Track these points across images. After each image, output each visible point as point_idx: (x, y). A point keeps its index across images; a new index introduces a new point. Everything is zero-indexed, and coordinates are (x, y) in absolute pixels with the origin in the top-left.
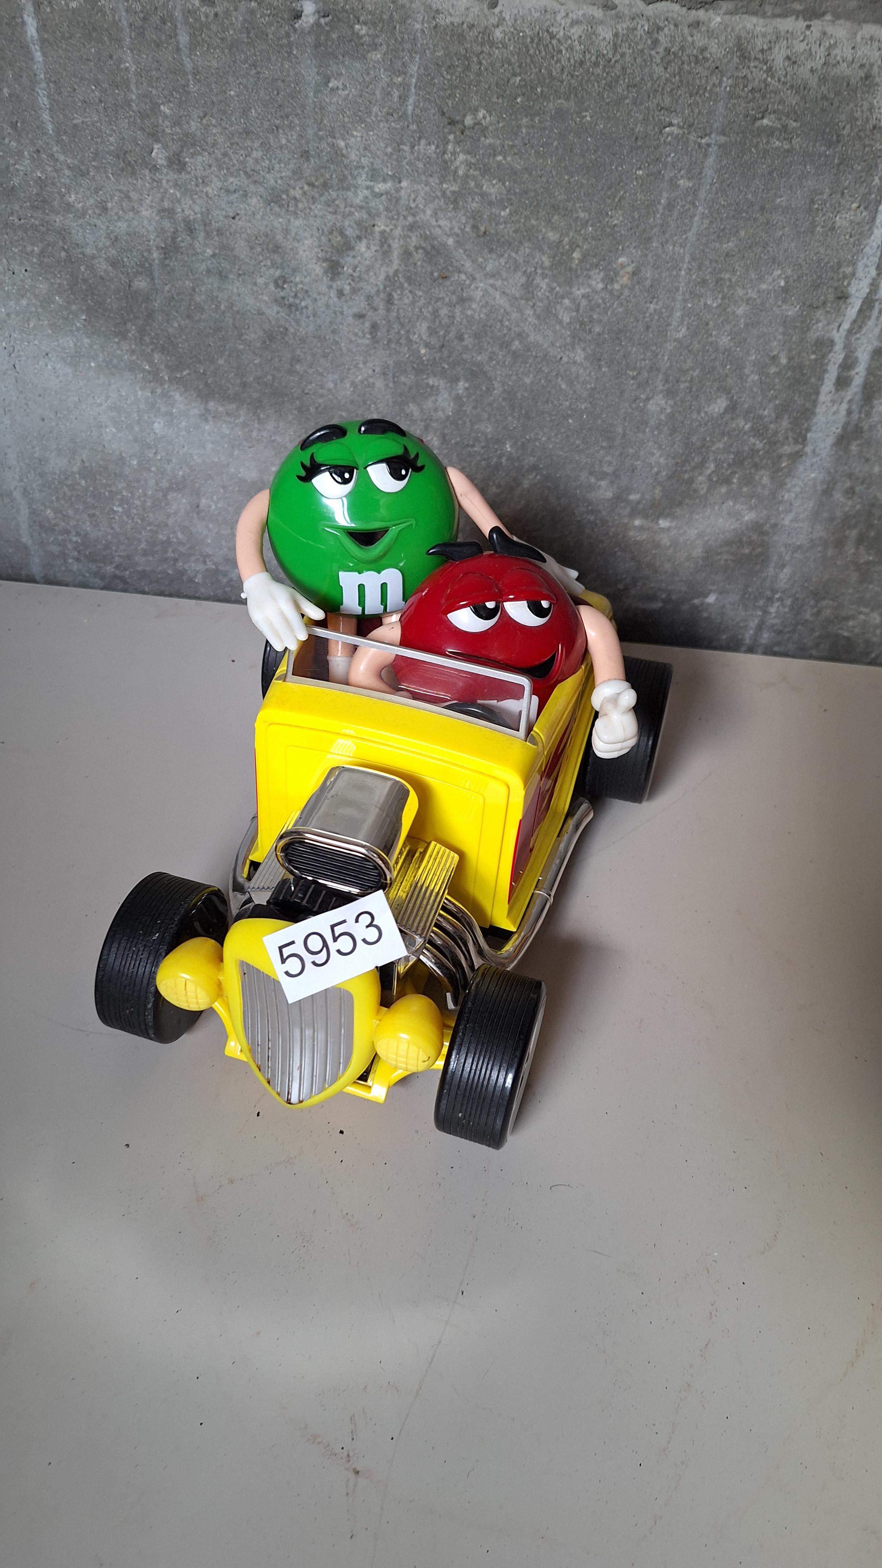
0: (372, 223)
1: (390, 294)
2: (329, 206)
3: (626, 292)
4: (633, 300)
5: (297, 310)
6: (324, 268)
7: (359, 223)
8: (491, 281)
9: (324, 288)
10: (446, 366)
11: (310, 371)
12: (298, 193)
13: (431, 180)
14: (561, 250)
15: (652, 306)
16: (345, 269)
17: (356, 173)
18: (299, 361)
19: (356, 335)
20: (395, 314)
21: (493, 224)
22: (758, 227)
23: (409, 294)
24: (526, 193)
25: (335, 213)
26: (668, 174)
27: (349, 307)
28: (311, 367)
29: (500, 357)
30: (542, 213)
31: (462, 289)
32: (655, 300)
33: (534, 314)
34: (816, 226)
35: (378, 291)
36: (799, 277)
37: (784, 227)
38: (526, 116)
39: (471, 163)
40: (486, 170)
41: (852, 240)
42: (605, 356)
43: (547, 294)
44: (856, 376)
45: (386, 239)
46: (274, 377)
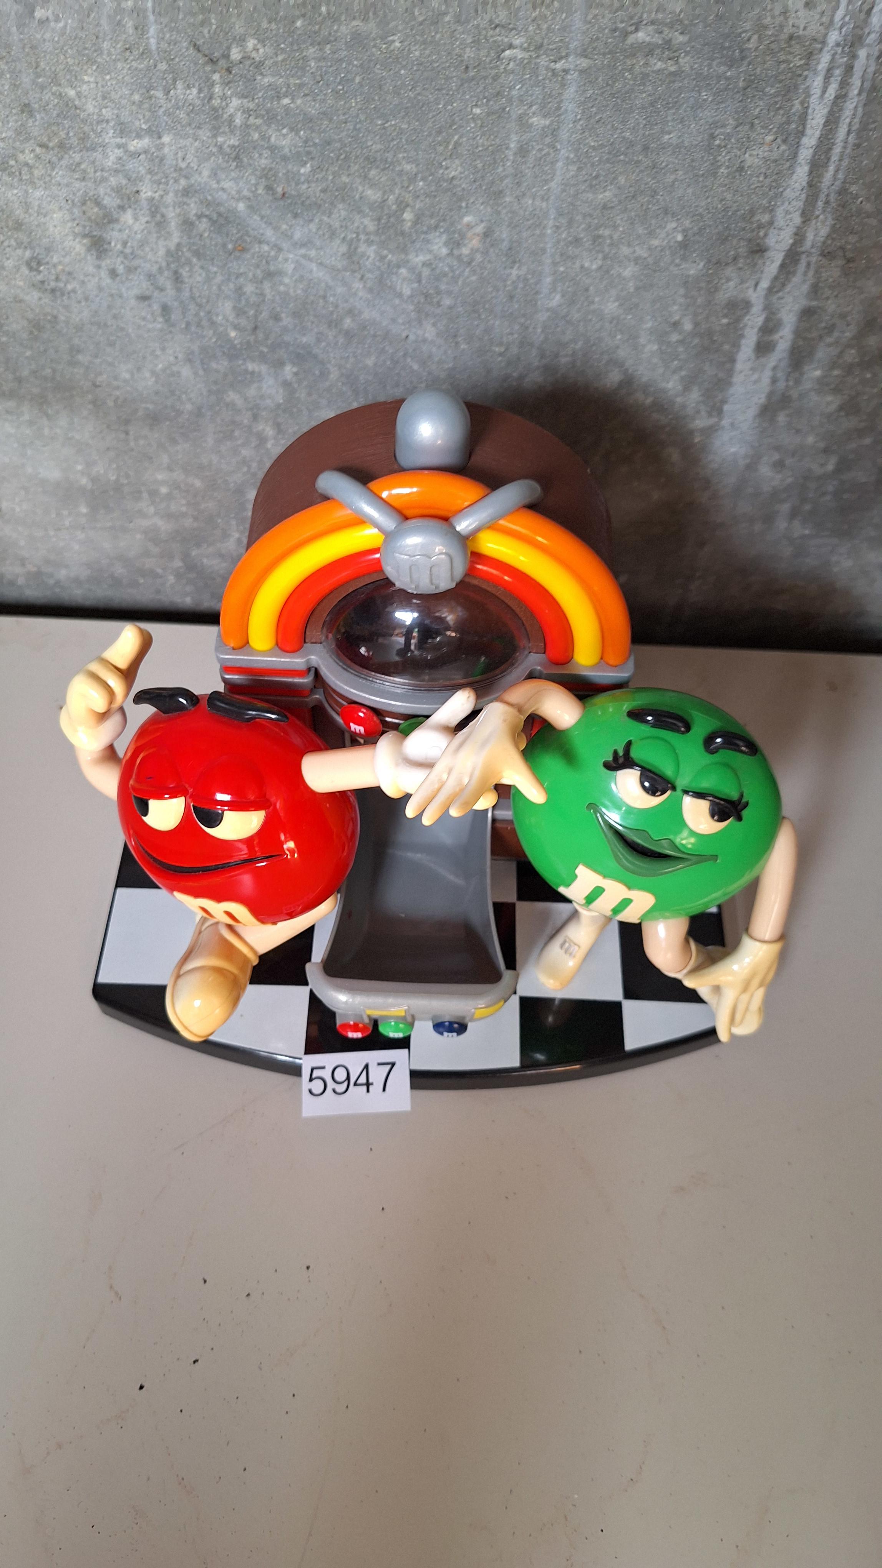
0: (135, 189)
1: (176, 272)
2: (74, 171)
3: (479, 257)
4: (489, 266)
5: (63, 294)
6: (84, 245)
7: (118, 190)
8: (303, 251)
9: (91, 269)
10: (265, 350)
11: (98, 361)
12: (28, 157)
13: (200, 132)
14: (386, 211)
15: (514, 272)
16: (113, 244)
17: (99, 129)
18: (79, 351)
19: (144, 319)
20: (187, 294)
21: (293, 184)
22: (642, 171)
23: (201, 271)
24: (329, 144)
25: (84, 179)
26: (516, 111)
27: (128, 289)
28: (96, 356)
29: (330, 337)
30: (355, 168)
31: (268, 263)
32: (517, 265)
33: (364, 287)
34: (719, 167)
35: (160, 268)
36: (700, 229)
37: (677, 170)
38: (311, 44)
39: (249, 110)
40: (271, 118)
41: (768, 180)
42: (462, 331)
43: (378, 264)
44: (781, 341)
45: (157, 208)
46: (54, 371)
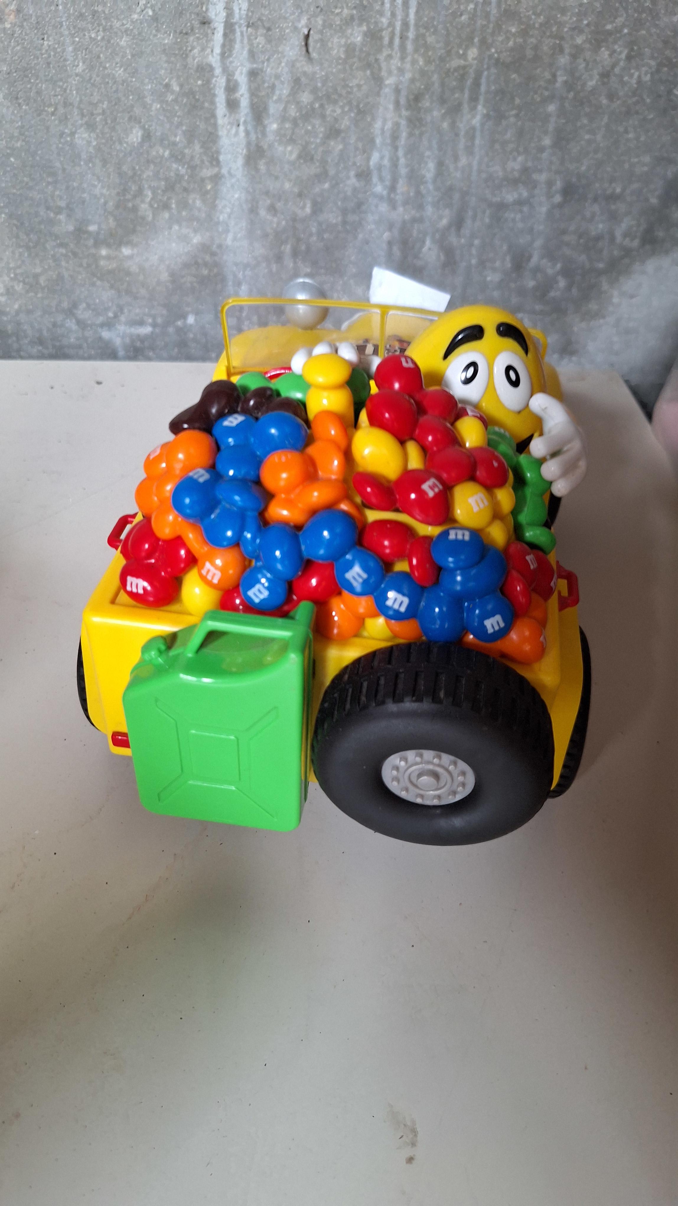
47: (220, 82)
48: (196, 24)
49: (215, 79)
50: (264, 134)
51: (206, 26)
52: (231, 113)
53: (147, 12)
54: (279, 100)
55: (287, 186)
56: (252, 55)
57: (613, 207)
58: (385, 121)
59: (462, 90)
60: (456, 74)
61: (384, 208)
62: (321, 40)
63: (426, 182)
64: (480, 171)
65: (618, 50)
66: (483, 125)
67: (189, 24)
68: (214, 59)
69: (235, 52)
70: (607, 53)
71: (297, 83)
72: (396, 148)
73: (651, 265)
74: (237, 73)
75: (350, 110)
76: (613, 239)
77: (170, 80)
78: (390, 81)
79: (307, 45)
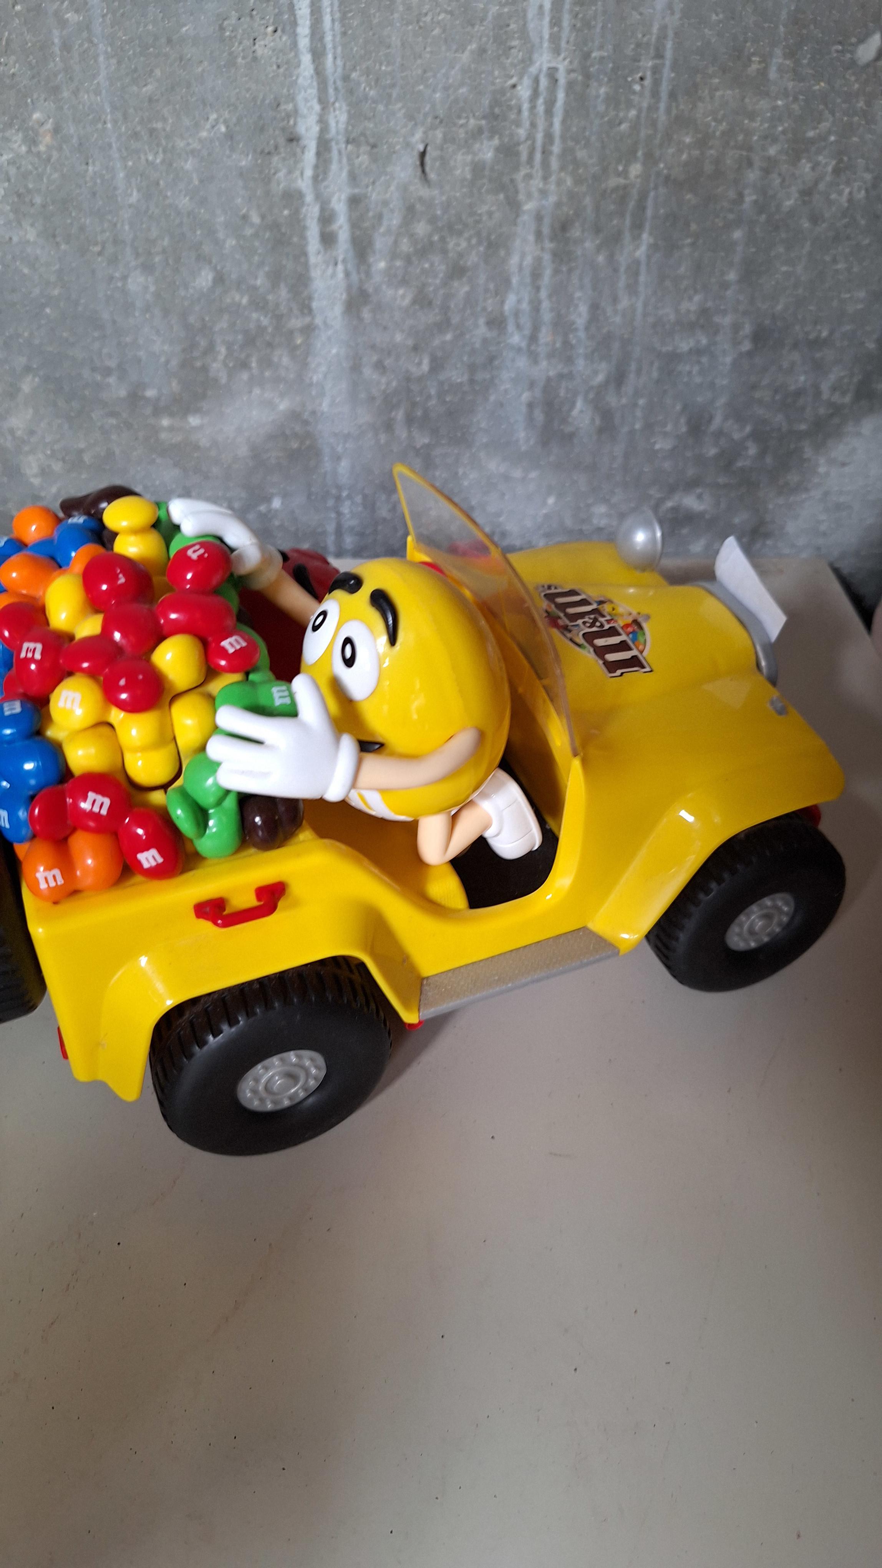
47: (312, 212)
48: (282, 141)
49: (304, 210)
50: (368, 274)
51: (295, 143)
52: (326, 250)
53: (219, 129)
54: (389, 231)
55: (399, 337)
56: (353, 178)
57: (818, 355)
58: (523, 256)
59: (622, 215)
60: (614, 196)
61: (522, 362)
62: (442, 158)
63: (576, 330)
64: (645, 315)
65: (824, 162)
66: (649, 257)
67: (272, 142)
68: (304, 184)
69: (331, 175)
70: (809, 165)
71: (410, 212)
72: (538, 289)
73: (868, 426)
74: (334, 200)
75: (480, 243)
76: (818, 393)
77: (248, 211)
78: (529, 206)
79: (422, 164)
